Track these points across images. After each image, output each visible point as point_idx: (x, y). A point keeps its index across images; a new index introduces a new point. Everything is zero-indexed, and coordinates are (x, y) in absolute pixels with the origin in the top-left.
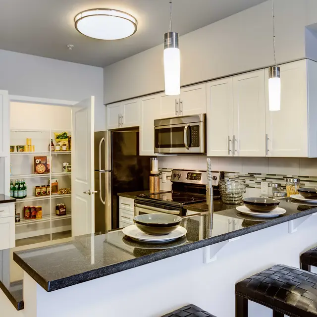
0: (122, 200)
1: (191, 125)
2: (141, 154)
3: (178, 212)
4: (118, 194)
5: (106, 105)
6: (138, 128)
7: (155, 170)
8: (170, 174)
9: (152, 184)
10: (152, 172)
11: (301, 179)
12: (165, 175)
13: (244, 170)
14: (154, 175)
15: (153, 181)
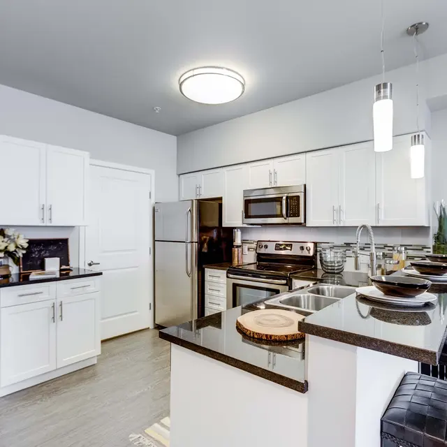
0: (209, 272)
1: (290, 195)
2: (224, 226)
3: (284, 282)
4: (204, 266)
5: (179, 175)
6: (221, 199)
7: (238, 241)
8: (254, 246)
9: (236, 255)
10: (235, 244)
11: (408, 247)
12: (246, 247)
13: (340, 240)
14: (237, 247)
15: (236, 253)
